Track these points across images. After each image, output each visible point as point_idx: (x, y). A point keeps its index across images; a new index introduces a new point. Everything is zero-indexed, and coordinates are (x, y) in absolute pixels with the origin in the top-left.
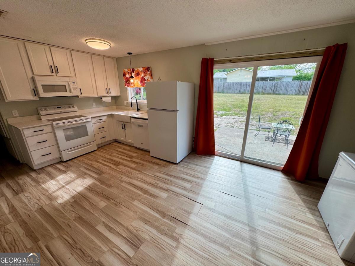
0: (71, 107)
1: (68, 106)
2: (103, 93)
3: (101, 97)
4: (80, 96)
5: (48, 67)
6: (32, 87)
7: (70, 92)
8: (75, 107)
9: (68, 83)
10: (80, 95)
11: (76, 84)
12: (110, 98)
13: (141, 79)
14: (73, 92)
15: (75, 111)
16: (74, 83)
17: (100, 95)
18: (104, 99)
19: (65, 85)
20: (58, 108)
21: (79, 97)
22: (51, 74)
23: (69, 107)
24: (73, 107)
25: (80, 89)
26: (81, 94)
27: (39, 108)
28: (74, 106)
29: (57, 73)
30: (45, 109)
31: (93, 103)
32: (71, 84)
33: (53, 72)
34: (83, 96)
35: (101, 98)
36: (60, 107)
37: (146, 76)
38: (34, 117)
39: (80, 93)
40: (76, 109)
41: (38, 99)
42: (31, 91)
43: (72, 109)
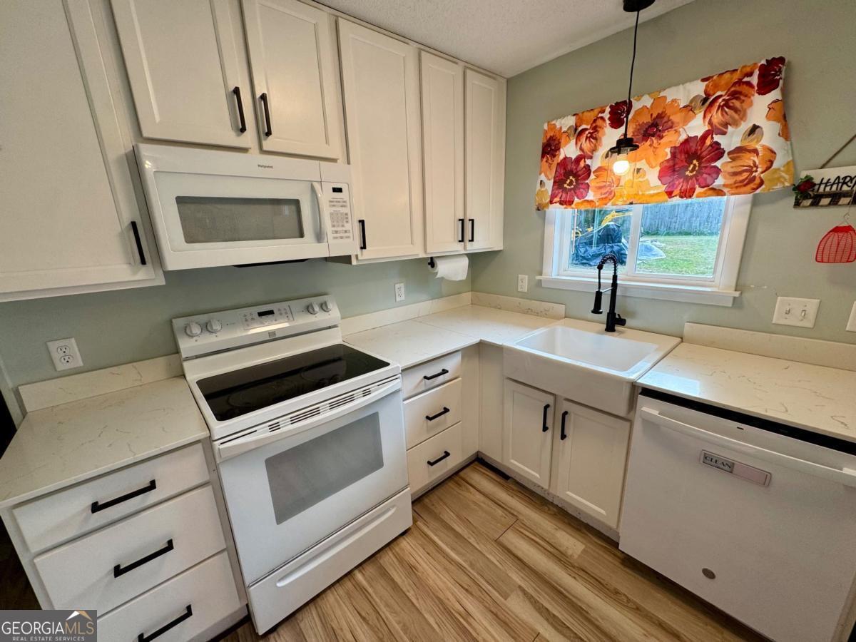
0: (317, 308)
1: (305, 302)
2: (444, 241)
3: (432, 258)
4: (357, 256)
5: (223, 92)
6: (129, 212)
7: (319, 237)
8: (330, 306)
9: (313, 190)
10: (358, 251)
11: (347, 199)
12: (465, 261)
13: (674, 155)
14: (330, 236)
15: (330, 328)
16: (340, 190)
17: (433, 251)
18: (443, 269)
19: (296, 203)
20: (261, 314)
21: (354, 262)
22: (231, 138)
23: (309, 309)
24: (323, 306)
25: (362, 222)
26: (364, 247)
27: (178, 323)
28: (325, 303)
29: (262, 136)
30: (206, 327)
31: (397, 286)
32: (325, 196)
33: (243, 129)
34: (369, 255)
35: (432, 263)
36: (271, 312)
37: (730, 129)
38: (155, 369)
39: (358, 242)
40: (334, 314)
41: (161, 281)
42: (121, 234)
43: (320, 318)
